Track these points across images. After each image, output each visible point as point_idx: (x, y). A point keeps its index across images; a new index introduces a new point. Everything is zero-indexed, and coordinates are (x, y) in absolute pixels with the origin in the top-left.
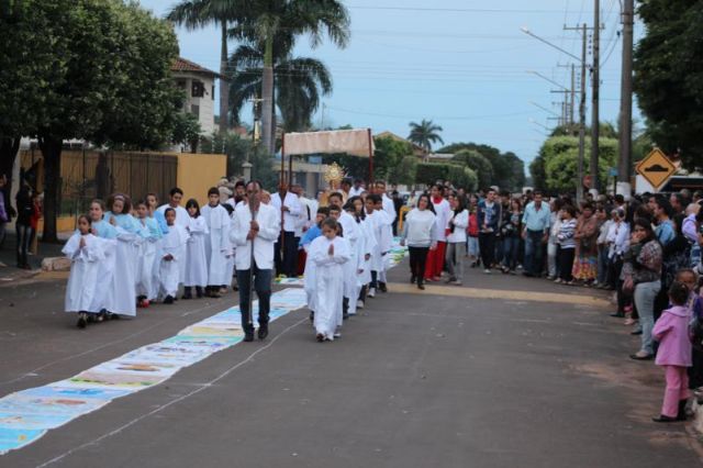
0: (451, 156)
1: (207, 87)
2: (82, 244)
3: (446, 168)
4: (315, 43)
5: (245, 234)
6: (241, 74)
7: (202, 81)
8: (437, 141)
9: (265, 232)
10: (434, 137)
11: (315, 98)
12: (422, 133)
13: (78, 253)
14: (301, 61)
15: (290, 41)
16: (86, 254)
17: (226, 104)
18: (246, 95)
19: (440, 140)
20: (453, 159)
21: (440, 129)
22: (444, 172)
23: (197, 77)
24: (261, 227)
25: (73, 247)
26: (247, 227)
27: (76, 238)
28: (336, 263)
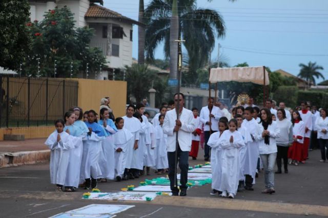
1: (126, 31)
2: (59, 139)
3: (320, 95)
5: (172, 129)
6: (155, 21)
7: (121, 26)
8: (320, 77)
9: (185, 127)
10: (318, 74)
12: (309, 71)
13: (56, 145)
16: (62, 145)
17: (143, 44)
18: (159, 38)
19: (322, 76)
21: (322, 68)
22: (319, 98)
23: (117, 23)
24: (183, 124)
25: (52, 141)
26: (173, 124)
27: (54, 135)
28: (235, 148)
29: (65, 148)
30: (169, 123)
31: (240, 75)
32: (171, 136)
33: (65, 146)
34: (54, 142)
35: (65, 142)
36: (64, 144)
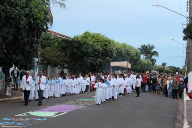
0: (169, 68)
4: (155, 57)
10: (166, 65)
11: (154, 63)
12: (164, 64)
14: (153, 59)
15: (152, 57)
20: (170, 69)
24: (41, 81)
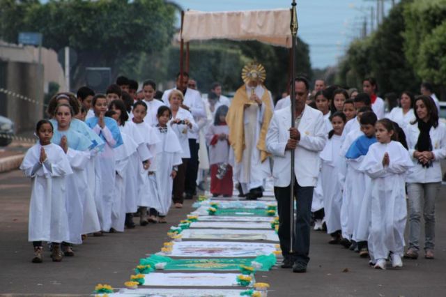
2: (43, 157)
13: (38, 167)
25: (32, 161)
26: (286, 136)
27: (35, 149)
28: (394, 174)
29: (54, 173)
30: (278, 132)
31: (244, 27)
32: (283, 157)
33: (57, 171)
34: (35, 162)
35: (56, 163)
36: (53, 165)
